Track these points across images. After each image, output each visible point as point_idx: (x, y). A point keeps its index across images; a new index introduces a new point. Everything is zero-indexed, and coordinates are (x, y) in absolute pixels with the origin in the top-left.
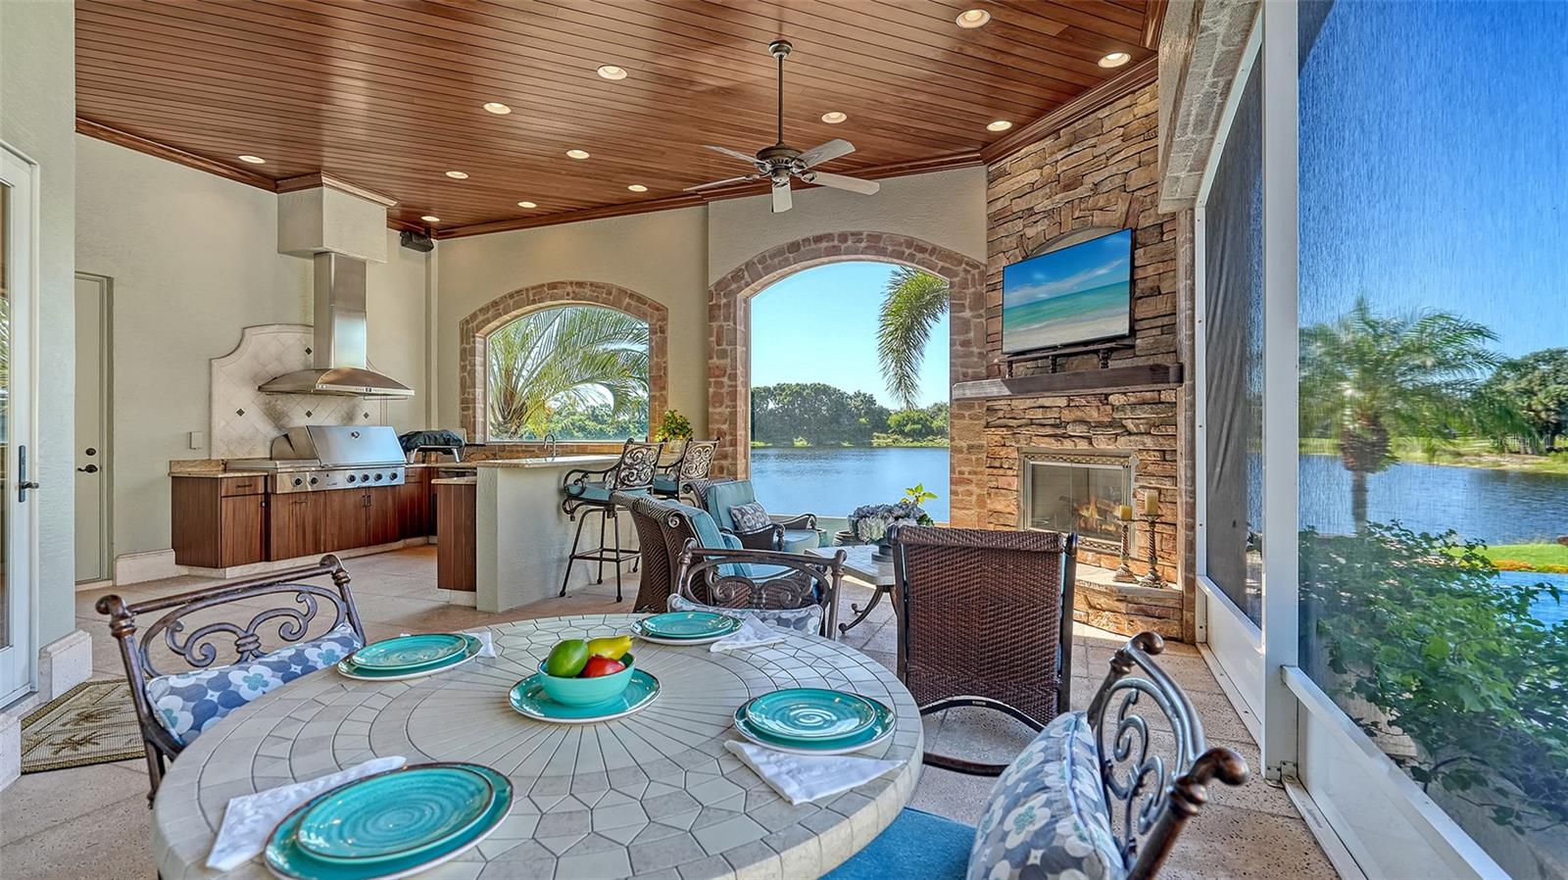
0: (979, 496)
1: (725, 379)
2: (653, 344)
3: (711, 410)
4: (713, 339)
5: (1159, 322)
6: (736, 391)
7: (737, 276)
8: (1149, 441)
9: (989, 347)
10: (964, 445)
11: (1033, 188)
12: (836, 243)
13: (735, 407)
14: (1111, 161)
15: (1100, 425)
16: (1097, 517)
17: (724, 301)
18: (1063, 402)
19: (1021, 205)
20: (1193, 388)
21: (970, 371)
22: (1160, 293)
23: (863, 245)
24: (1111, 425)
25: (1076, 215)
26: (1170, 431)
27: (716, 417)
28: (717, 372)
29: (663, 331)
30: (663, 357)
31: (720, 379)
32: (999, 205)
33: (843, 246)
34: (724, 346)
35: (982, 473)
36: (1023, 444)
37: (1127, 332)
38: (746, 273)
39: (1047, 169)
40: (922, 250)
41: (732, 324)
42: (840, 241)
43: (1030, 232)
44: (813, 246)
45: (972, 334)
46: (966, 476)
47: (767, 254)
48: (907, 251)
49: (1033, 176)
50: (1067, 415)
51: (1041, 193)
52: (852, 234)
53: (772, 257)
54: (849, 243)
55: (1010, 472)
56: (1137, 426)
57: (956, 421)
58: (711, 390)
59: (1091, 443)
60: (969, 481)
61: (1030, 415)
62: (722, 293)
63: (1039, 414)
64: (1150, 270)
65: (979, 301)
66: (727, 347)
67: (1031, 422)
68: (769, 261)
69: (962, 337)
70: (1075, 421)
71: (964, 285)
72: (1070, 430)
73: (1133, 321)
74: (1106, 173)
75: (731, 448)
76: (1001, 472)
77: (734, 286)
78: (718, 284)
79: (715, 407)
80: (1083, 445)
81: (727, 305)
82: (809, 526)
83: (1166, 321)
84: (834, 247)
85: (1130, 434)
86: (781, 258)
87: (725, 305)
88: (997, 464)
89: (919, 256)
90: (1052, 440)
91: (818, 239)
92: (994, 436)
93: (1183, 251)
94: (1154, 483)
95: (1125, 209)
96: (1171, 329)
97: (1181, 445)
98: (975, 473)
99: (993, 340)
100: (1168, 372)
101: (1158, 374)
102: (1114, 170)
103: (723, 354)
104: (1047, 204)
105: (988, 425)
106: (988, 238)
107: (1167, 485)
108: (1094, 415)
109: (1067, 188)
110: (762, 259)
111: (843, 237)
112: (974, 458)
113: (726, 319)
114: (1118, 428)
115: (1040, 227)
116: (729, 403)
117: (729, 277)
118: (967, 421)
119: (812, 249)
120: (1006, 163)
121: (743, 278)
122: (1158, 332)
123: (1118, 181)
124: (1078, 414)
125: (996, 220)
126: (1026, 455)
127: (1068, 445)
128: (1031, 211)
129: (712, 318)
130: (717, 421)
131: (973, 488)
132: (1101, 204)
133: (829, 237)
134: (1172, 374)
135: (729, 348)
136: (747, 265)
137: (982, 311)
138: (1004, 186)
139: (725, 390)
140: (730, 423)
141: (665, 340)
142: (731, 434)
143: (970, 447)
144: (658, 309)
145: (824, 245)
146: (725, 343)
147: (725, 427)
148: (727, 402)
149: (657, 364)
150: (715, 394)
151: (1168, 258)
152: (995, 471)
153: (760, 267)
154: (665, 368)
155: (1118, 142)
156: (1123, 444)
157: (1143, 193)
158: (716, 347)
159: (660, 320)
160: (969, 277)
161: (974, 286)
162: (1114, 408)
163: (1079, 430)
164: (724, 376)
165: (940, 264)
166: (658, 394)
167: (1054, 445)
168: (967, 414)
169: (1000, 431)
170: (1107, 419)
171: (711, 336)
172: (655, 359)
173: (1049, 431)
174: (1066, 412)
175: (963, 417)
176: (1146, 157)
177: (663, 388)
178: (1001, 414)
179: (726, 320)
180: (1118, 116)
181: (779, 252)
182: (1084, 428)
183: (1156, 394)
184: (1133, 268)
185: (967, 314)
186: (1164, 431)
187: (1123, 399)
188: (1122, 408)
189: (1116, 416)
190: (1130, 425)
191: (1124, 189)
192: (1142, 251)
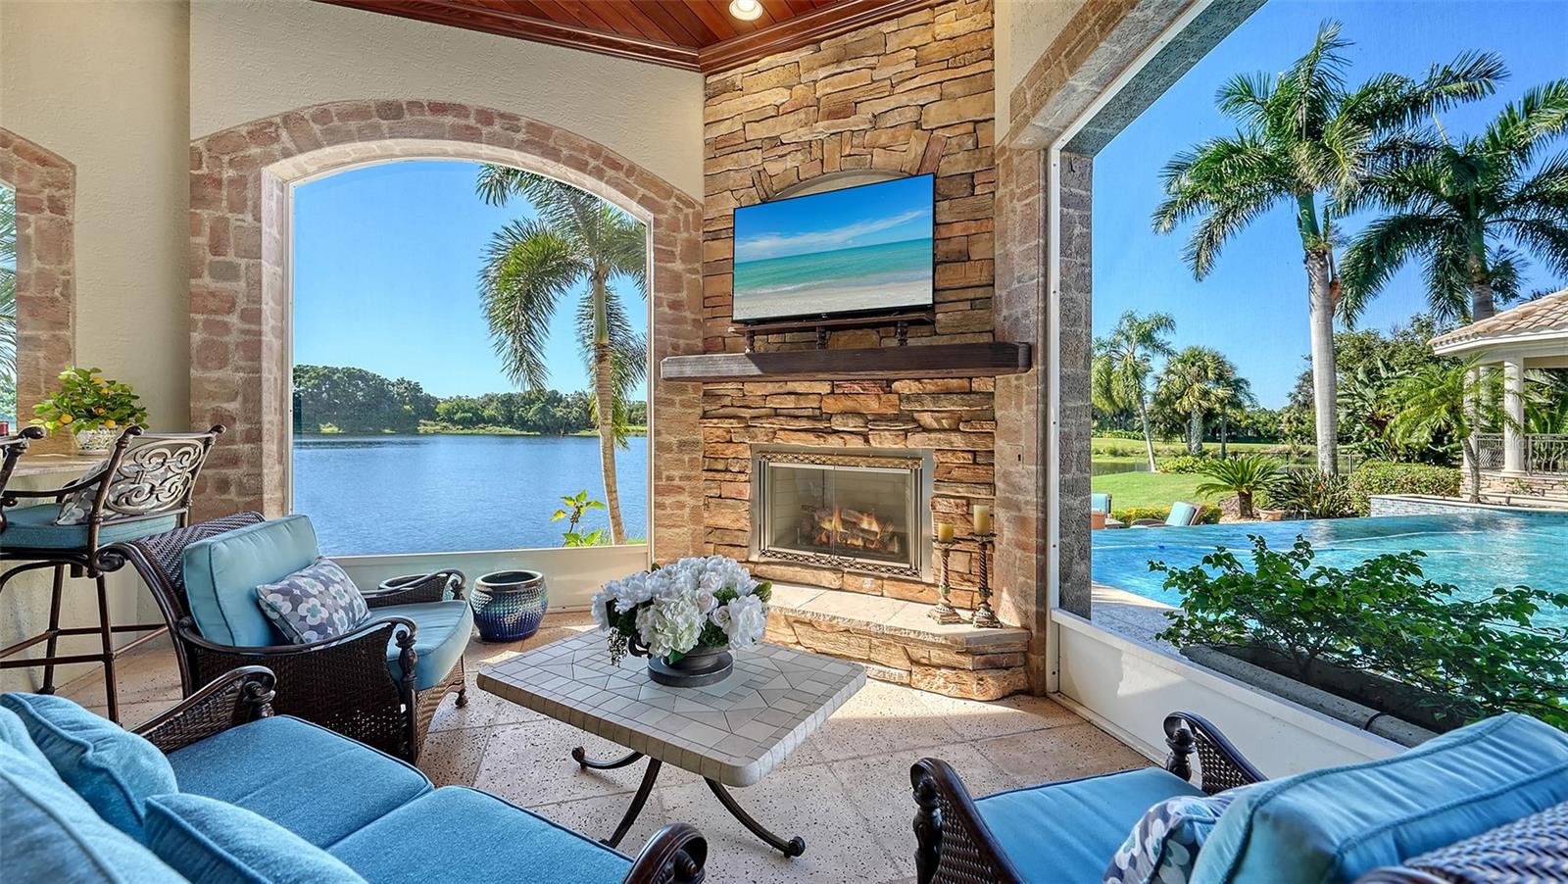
0: (693, 508)
1: (233, 319)
2: (30, 231)
3: (194, 373)
4: (203, 240)
5: (970, 293)
6: (260, 341)
7: (262, 132)
8: (958, 441)
9: (707, 313)
10: (673, 440)
11: (778, 111)
12: (472, 122)
13: (258, 370)
14: (899, 89)
15: (880, 418)
16: (842, 530)
17: (228, 173)
18: (825, 388)
19: (756, 132)
20: (1040, 380)
21: (682, 342)
22: (969, 259)
23: (521, 136)
24: (896, 418)
25: (847, 151)
26: (987, 427)
27: (210, 387)
28: (212, 304)
29: (57, 207)
30: (60, 263)
31: (218, 318)
32: (723, 129)
33: (485, 130)
34: (230, 256)
35: (696, 478)
36: (762, 440)
38: (284, 134)
39: (799, 90)
40: (615, 166)
41: (249, 218)
42: (479, 121)
43: (773, 168)
44: (429, 117)
45: (684, 295)
46: (677, 482)
47: (332, 109)
48: (593, 163)
49: (780, 96)
50: (830, 405)
51: (792, 118)
52: (502, 116)
53: (345, 116)
54: (497, 128)
55: (743, 477)
56: (938, 420)
57: (662, 409)
58: (197, 337)
59: (867, 441)
60: (680, 490)
61: (775, 403)
62: (226, 159)
63: (790, 403)
64: (958, 229)
65: (692, 251)
66: (239, 261)
67: (776, 413)
68: (336, 123)
69: (672, 297)
70: (844, 413)
71: (674, 227)
72: (837, 424)
73: (937, 290)
74: (891, 103)
75: (248, 447)
76: (728, 476)
77: (254, 150)
78: (215, 140)
79: (205, 368)
80: (856, 443)
81: (239, 183)
82: (448, 594)
83: (980, 293)
84: (468, 127)
85: (926, 430)
86: (363, 123)
87: (232, 182)
88: (721, 466)
89: (610, 173)
90: (811, 436)
91: (438, 108)
92: (717, 429)
94: (963, 491)
95: (920, 150)
96: (986, 304)
98: (689, 478)
99: (717, 305)
100: (1007, 349)
102: (904, 100)
103: (229, 272)
104: (803, 133)
105: (705, 416)
106: (705, 170)
107: (981, 492)
108: (873, 405)
109: (833, 115)
110: (322, 115)
111: (486, 117)
112: (686, 458)
113: (238, 206)
114: (908, 422)
115: (789, 163)
116: (242, 363)
117: (244, 131)
118: (678, 409)
119: (427, 123)
120: (736, 75)
121: (277, 139)
122: (967, 306)
123: (911, 114)
124: (849, 404)
125: (718, 148)
126: (764, 452)
127: (834, 442)
128: (776, 142)
129: (197, 200)
130: (212, 396)
131: (684, 498)
132: (883, 140)
133: (460, 110)
134: (1015, 358)
135: (243, 262)
136: (286, 118)
137: (697, 266)
138: (730, 105)
139: (232, 339)
140: (245, 400)
141: (66, 229)
142: (247, 420)
143: (682, 444)
144: (44, 162)
145: (449, 120)
146: (231, 252)
147: (233, 406)
148: (237, 358)
149: (40, 273)
150: (206, 345)
151: (984, 216)
152: (718, 476)
153: (316, 128)
154: (67, 285)
155: (911, 65)
156: (916, 442)
157: (947, 133)
158: (209, 257)
159: (50, 185)
160: (681, 217)
161: (687, 230)
162: (901, 398)
163: (852, 424)
164: (230, 311)
165: (642, 191)
166: (44, 335)
167: (812, 442)
168: (677, 399)
169: (726, 424)
170: (892, 411)
171: (197, 233)
172: (36, 263)
173: (805, 424)
174: (830, 401)
175: (672, 403)
176: (951, 88)
177: (62, 324)
178: (727, 401)
179: (232, 210)
180: (910, 33)
181: (360, 112)
182: (860, 422)
183: (966, 382)
184: (937, 223)
185: (678, 266)
186: (978, 427)
187: (915, 387)
188: (917, 397)
189: (905, 407)
190: (927, 419)
191: (918, 125)
192: (946, 204)
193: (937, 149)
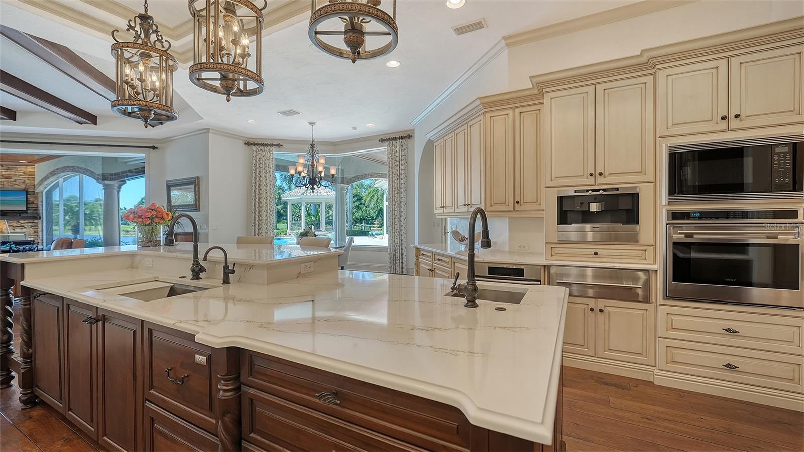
8: (31, 229)
15: (17, 227)
18: (5, 222)
20: (42, 221)
22: (34, 204)
24: (21, 226)
25: (8, 184)
26: (37, 227)
37: (25, 209)
64: (31, 199)
73: (27, 207)
74: (19, 178)
83: (35, 209)
93: (40, 198)
94: (33, 237)
95: (24, 186)
96: (37, 210)
97: (40, 230)
100: (37, 217)
101: (35, 218)
102: (21, 178)
107: (36, 236)
108: (15, 225)
109: (6, 178)
122: (33, 210)
123: (23, 181)
124: (10, 224)
132: (17, 184)
134: (39, 218)
151: (36, 198)
155: (22, 173)
156: (24, 230)
157: (29, 185)
162: (21, 223)
170: (19, 226)
176: (30, 178)
180: (22, 169)
182: (13, 227)
183: (33, 221)
184: (27, 198)
186: (35, 227)
187: (24, 222)
188: (23, 223)
189: (22, 225)
190: (26, 227)
191: (24, 182)
192: (29, 195)
193: (27, 187)
